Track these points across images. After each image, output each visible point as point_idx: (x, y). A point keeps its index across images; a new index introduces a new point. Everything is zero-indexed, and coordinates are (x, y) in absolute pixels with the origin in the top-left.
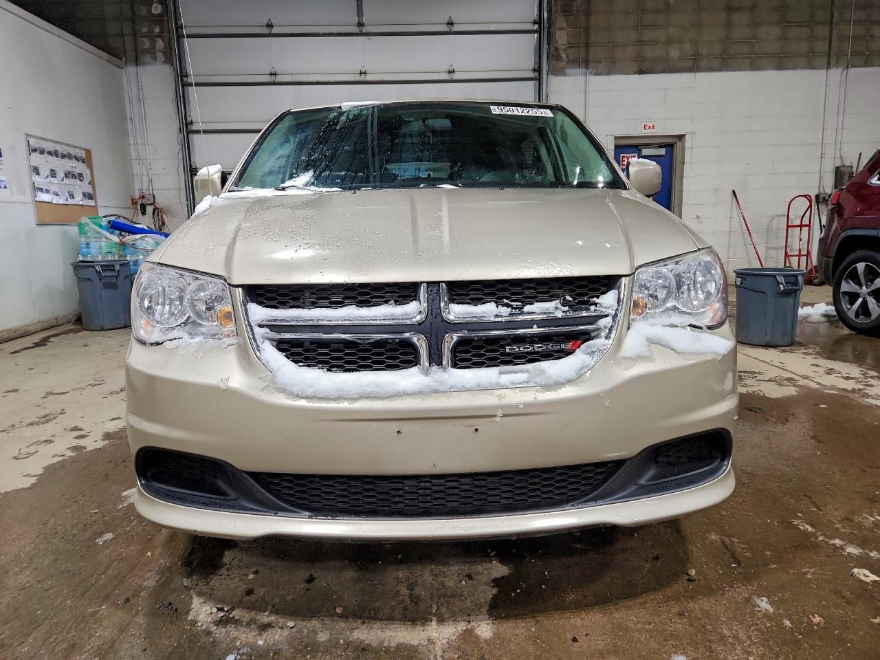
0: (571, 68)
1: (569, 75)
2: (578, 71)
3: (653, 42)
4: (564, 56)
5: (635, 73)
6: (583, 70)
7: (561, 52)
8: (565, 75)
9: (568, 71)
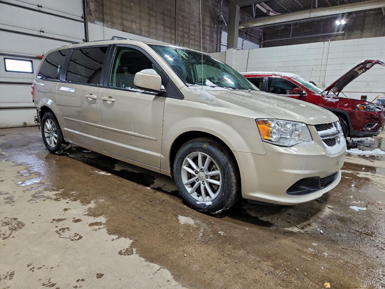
0: (97, 21)
1: (96, 24)
2: (100, 23)
3: (127, 20)
4: (94, 15)
5: (121, 31)
6: (102, 24)
7: (92, 12)
8: (94, 23)
9: (96, 22)
